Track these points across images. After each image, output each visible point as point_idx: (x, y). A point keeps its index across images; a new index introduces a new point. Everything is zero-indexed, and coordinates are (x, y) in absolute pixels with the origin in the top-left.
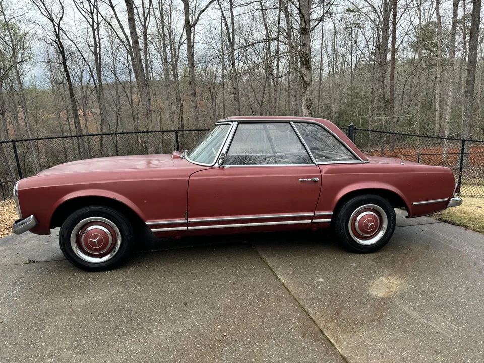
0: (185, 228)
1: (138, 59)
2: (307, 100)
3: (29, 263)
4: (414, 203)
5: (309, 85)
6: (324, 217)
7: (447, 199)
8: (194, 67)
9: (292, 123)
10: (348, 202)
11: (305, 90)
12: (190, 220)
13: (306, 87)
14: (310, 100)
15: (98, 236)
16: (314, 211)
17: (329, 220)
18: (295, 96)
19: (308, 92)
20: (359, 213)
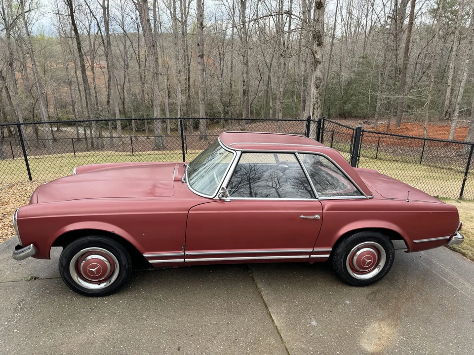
0: (182, 260)
1: (147, 19)
2: (316, 78)
3: (31, 279)
4: (414, 241)
5: (320, 63)
6: (322, 253)
7: (448, 237)
8: (203, 28)
9: (297, 154)
10: (348, 239)
11: (315, 68)
12: (188, 253)
13: (317, 65)
14: (320, 79)
15: (97, 266)
16: (313, 247)
17: (328, 256)
18: (305, 62)
19: (318, 70)
20: (358, 249)
